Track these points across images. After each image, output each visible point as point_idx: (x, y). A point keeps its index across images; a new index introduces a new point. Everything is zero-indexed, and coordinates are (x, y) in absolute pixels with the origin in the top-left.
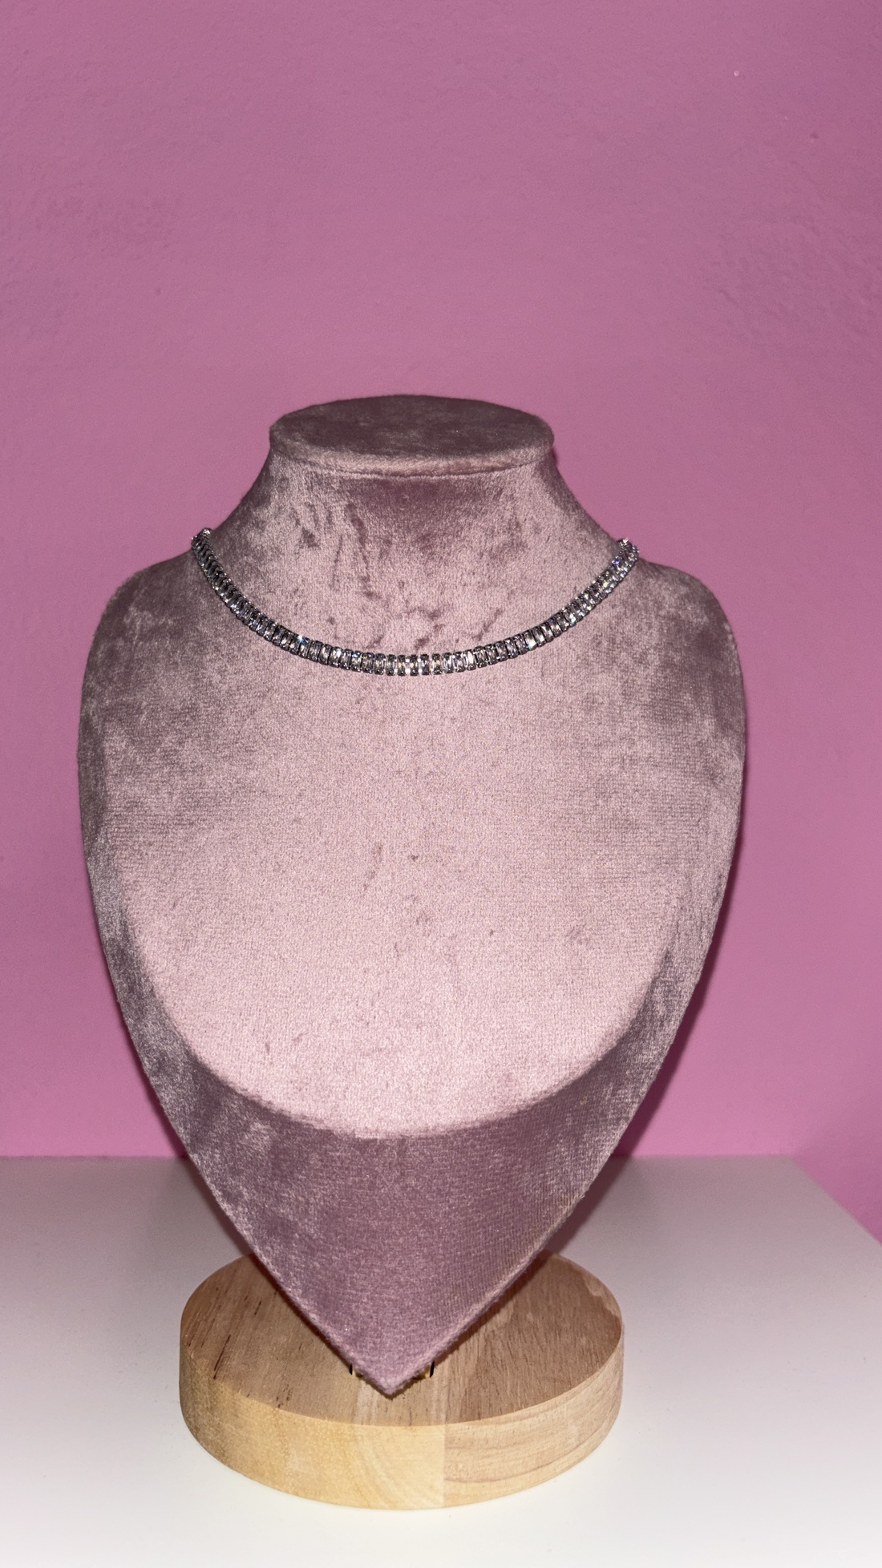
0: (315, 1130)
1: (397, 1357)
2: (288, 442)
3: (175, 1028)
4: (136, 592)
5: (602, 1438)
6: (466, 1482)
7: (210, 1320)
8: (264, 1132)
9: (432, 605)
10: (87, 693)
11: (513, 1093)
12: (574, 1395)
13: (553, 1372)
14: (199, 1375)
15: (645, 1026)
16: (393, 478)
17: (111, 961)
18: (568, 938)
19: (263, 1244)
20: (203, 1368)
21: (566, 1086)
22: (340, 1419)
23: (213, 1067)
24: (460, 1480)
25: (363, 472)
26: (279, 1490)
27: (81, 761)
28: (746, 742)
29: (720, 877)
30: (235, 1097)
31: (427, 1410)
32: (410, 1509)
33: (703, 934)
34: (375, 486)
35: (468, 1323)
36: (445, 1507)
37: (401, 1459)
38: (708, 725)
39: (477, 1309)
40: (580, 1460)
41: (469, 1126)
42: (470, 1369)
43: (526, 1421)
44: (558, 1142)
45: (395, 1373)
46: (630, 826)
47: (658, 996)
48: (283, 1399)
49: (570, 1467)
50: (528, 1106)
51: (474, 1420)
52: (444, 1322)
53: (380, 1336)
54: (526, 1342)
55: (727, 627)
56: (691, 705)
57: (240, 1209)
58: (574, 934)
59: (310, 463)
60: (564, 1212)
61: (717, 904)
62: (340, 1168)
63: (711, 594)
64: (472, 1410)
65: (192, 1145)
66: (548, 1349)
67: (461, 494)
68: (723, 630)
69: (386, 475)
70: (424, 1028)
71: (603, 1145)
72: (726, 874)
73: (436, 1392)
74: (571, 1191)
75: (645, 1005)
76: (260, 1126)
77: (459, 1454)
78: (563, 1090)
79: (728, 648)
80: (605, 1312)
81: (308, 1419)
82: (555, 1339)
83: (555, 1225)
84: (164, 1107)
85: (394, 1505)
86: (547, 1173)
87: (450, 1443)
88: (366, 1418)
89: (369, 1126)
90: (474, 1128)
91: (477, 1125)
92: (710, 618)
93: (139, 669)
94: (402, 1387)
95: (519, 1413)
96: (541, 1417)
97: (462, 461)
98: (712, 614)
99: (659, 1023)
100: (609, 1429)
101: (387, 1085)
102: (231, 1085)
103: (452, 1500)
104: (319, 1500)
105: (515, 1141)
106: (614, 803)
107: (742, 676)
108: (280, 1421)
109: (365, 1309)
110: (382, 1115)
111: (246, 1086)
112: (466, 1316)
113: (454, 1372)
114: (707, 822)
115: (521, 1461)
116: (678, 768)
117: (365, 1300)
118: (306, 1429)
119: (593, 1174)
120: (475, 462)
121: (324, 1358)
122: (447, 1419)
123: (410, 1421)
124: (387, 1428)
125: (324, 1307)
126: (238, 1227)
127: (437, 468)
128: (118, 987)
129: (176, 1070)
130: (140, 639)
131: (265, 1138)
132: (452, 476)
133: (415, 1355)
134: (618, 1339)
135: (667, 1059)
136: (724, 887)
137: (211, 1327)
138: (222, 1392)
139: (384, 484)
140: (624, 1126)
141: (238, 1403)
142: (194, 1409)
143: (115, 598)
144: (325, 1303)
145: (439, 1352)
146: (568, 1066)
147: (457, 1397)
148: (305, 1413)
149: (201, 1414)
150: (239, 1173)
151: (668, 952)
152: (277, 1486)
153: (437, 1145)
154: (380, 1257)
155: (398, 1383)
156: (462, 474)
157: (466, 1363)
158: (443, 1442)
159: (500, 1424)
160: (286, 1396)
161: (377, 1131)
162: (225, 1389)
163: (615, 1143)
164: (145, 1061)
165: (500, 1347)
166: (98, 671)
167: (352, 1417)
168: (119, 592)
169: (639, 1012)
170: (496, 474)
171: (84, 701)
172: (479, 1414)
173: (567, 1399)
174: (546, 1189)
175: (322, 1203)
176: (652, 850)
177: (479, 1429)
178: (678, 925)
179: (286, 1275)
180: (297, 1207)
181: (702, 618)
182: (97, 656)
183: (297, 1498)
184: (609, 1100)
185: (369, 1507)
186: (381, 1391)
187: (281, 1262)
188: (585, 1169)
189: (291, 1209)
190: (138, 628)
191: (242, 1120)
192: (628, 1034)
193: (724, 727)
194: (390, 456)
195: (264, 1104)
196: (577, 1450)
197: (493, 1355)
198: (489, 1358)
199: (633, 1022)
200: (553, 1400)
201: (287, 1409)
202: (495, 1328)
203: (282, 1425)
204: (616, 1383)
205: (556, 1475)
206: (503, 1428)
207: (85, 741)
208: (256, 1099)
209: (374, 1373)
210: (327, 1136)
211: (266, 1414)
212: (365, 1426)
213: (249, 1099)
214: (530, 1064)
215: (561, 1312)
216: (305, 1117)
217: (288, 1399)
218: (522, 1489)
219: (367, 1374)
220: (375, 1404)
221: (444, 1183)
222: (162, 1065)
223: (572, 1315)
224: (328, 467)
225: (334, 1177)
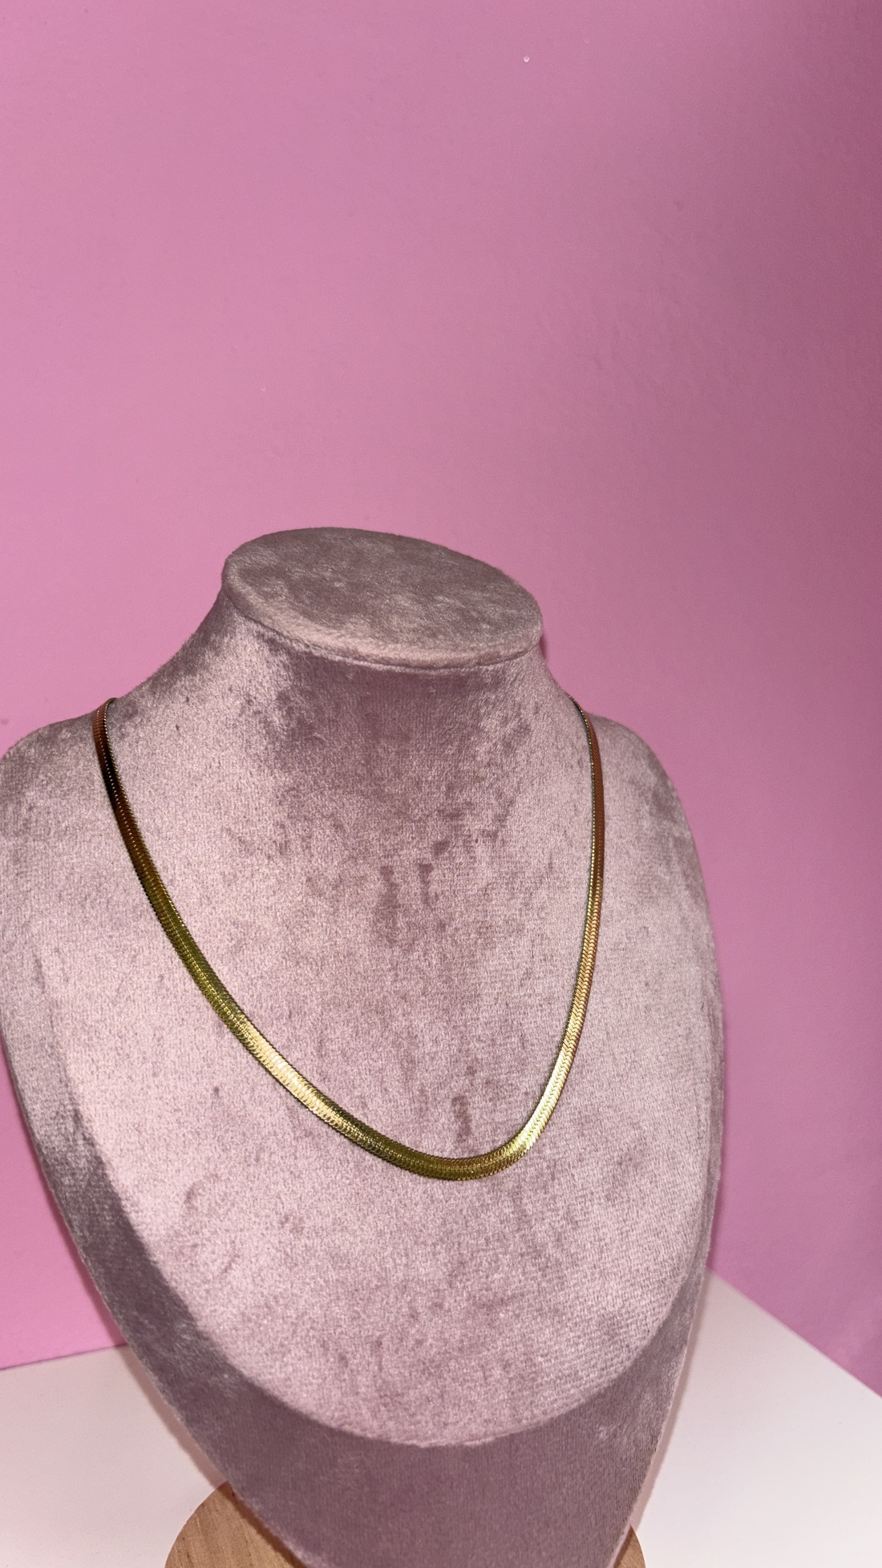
0: (419, 1450)
16: (423, 670)
25: (385, 662)
34: (399, 679)
38: (684, 896)
44: (646, 1393)
55: (670, 784)
56: (667, 878)
67: (486, 685)
69: (415, 667)
89: (476, 1431)
92: (657, 776)
98: (656, 770)
102: (309, 1418)
110: (487, 1414)
111: (329, 1416)
132: (481, 666)
161: (486, 1435)
181: (650, 776)
188: (664, 1410)
195: (354, 1432)
208: (345, 1429)
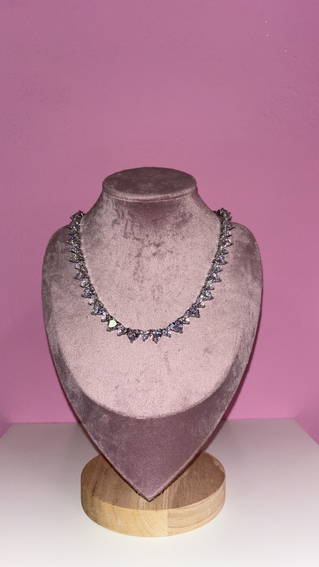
0: (123, 417)
1: (151, 489)
2: (109, 189)
3: (77, 384)
4: (59, 236)
5: (219, 512)
6: (174, 528)
7: (91, 476)
8: (107, 418)
9: (157, 242)
10: (44, 271)
11: (187, 403)
12: (209, 499)
13: (202, 491)
14: (88, 495)
15: (230, 380)
16: (143, 202)
17: (55, 361)
18: (204, 351)
19: (107, 453)
20: (89, 492)
21: (204, 400)
22: (134, 508)
23: (90, 397)
24: (173, 527)
25: (134, 200)
26: (114, 531)
27: (43, 294)
28: (262, 283)
29: (254, 329)
30: (98, 406)
31: (162, 505)
32: (157, 537)
33: (249, 348)
34: (138, 204)
35: (174, 477)
36: (168, 536)
37: (154, 521)
38: (250, 277)
39: (177, 473)
40: (212, 519)
41: (173, 414)
42: (176, 491)
43: (193, 508)
44: (202, 419)
45: (151, 494)
46: (224, 313)
47: (234, 369)
48: (115, 502)
49: (208, 522)
50: (192, 407)
51: (177, 508)
52: (167, 477)
53: (146, 482)
54: (193, 481)
55: (256, 244)
56: (244, 271)
57: (100, 442)
58: (206, 350)
59: (116, 196)
60: (205, 441)
61: (253, 338)
62: (132, 429)
63: (250, 232)
64: (176, 504)
65: (83, 421)
66: (201, 484)
67: (166, 206)
68: (255, 245)
69: (142, 201)
70: (158, 383)
71: (217, 419)
72: (256, 328)
73: (164, 499)
74: (206, 434)
75: (230, 373)
76: (105, 416)
77: (172, 519)
78: (203, 402)
79: (256, 251)
80: (219, 470)
81: (123, 509)
82: (203, 480)
83: (202, 445)
84: (74, 409)
85: (152, 536)
86: (199, 428)
87: (169, 515)
88: (142, 508)
89: (141, 415)
90: (175, 415)
91: (176, 414)
92: (250, 241)
93: (61, 263)
94: (153, 498)
95: (191, 505)
96: (199, 506)
97: (166, 195)
98: (251, 239)
99: (234, 378)
100: (221, 509)
101: (146, 402)
102: (96, 402)
103: (170, 534)
104: (128, 535)
105: (188, 419)
106: (219, 306)
107: (261, 260)
108: (114, 510)
109: (141, 474)
110: (145, 411)
111: (100, 403)
112: (173, 475)
113: (170, 492)
114: (249, 311)
115: (192, 521)
116: (240, 293)
117: (141, 471)
118: (123, 512)
119: (214, 428)
120: (170, 195)
121: (128, 488)
122: (168, 508)
123: (156, 508)
124: (149, 511)
125: (128, 473)
126: (99, 448)
127: (158, 198)
128: (58, 370)
129: (78, 397)
130: (61, 253)
131: (107, 419)
132: (163, 200)
133: (157, 488)
134: (224, 480)
135: (237, 390)
136: (255, 332)
137: (91, 479)
138: (95, 500)
139: (141, 204)
140: (224, 412)
141: (100, 503)
142: (86, 506)
143: (52, 238)
144: (127, 472)
145: (165, 487)
146: (205, 394)
147: (171, 500)
148: (122, 507)
149: (89, 507)
150: (99, 430)
151: (237, 355)
152: (114, 530)
153: (163, 421)
154: (146, 457)
155: (152, 497)
156: (166, 200)
157: (174, 489)
158: (167, 515)
159: (185, 509)
160: (116, 501)
161: (143, 416)
162: (96, 499)
163: (221, 418)
164: (67, 394)
165: (185, 483)
166: (47, 263)
167: (138, 508)
168: (53, 236)
169: (228, 375)
170: (177, 199)
171: (43, 273)
172: (178, 506)
173: (207, 500)
174: (198, 434)
175: (126, 440)
176: (232, 321)
177: (178, 511)
178: (240, 346)
179: (115, 463)
180: (118, 441)
181: (247, 241)
182: (47, 258)
183: (120, 534)
184: (219, 404)
185: (144, 536)
186: (147, 500)
187: (114, 459)
188: (211, 427)
189: (116, 442)
190: (60, 249)
191: (100, 413)
192: (224, 382)
193: (255, 278)
194: (142, 194)
195: (106, 408)
196: (211, 516)
197: (183, 486)
198: (182, 487)
199: (226, 379)
200: (202, 500)
201: (117, 506)
202: (184, 477)
203: (115, 511)
204: (223, 494)
205: (204, 524)
206: (186, 510)
207: (44, 287)
208: (104, 407)
209: (144, 494)
210: (128, 418)
211: (110, 507)
212: (142, 511)
213: (102, 407)
214: (192, 393)
215: (205, 470)
216: (120, 413)
217: (116, 502)
218: (193, 529)
219: (142, 494)
220: (145, 503)
221: (165, 433)
222: (73, 395)
223: (209, 472)
224: (122, 198)
225: (130, 432)
